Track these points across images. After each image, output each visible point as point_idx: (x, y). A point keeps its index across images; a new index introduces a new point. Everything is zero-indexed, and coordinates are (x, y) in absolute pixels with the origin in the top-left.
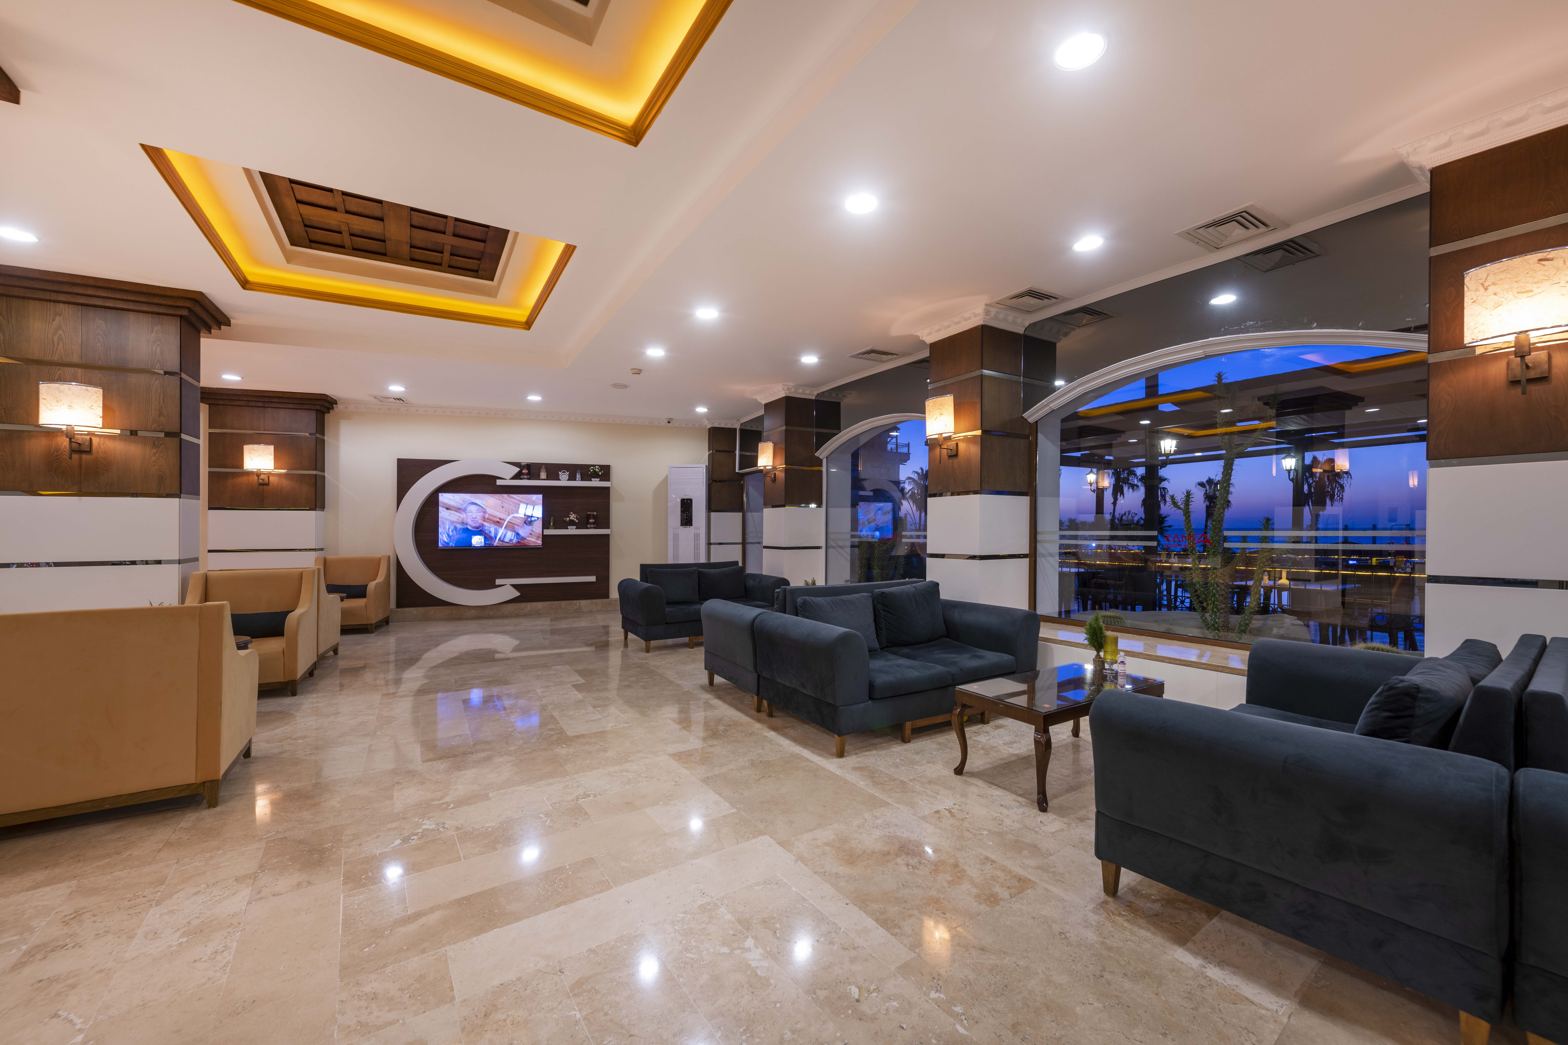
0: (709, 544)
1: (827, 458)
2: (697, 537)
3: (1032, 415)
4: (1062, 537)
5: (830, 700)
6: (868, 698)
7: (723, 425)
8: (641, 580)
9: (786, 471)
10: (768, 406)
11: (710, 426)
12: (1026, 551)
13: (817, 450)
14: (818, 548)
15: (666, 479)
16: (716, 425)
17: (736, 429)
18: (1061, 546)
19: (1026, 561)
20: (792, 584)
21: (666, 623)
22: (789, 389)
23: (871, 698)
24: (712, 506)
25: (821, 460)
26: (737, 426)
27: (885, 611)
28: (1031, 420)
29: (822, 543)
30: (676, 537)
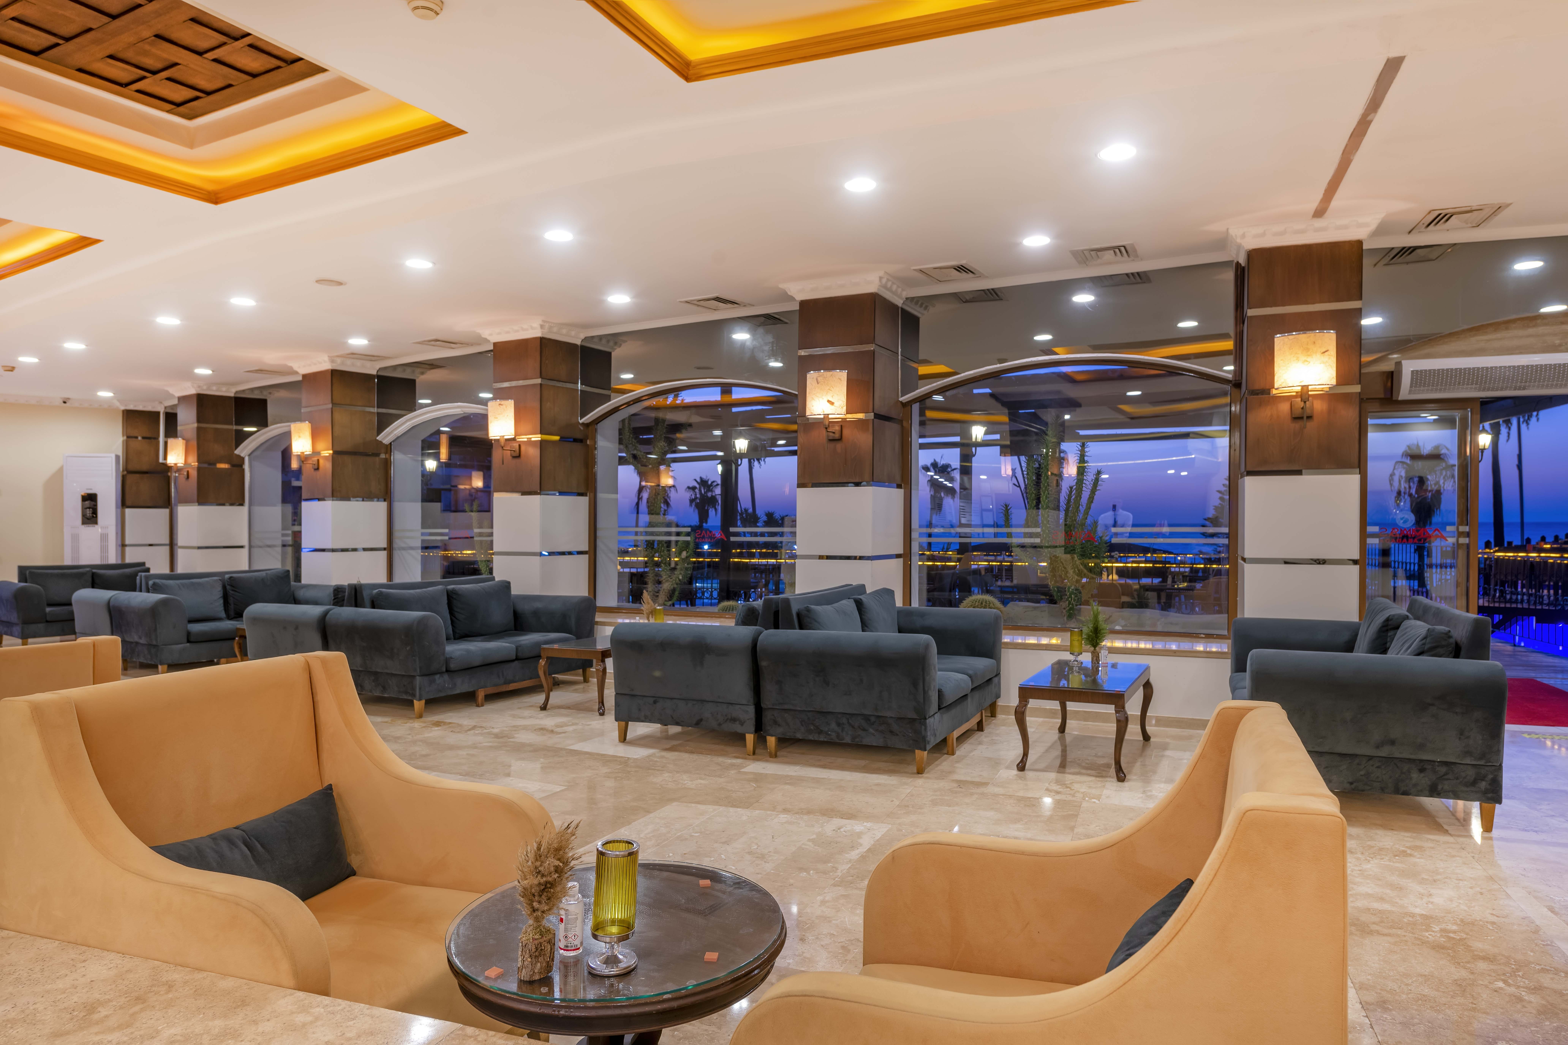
0: (123, 545)
1: (249, 455)
2: (104, 538)
3: (386, 436)
4: (423, 534)
5: (154, 643)
6: (186, 640)
7: (140, 408)
8: (20, 581)
9: (199, 469)
10: (182, 399)
11: (123, 408)
12: (385, 545)
13: (237, 446)
14: (242, 547)
15: (61, 470)
16: (131, 407)
17: (158, 413)
18: (423, 541)
19: (385, 553)
20: (152, 572)
21: (47, 621)
22: (199, 387)
23: (189, 641)
24: (125, 501)
25: (243, 459)
26: (161, 409)
27: (233, 590)
28: (386, 441)
29: (245, 542)
30: (75, 538)
